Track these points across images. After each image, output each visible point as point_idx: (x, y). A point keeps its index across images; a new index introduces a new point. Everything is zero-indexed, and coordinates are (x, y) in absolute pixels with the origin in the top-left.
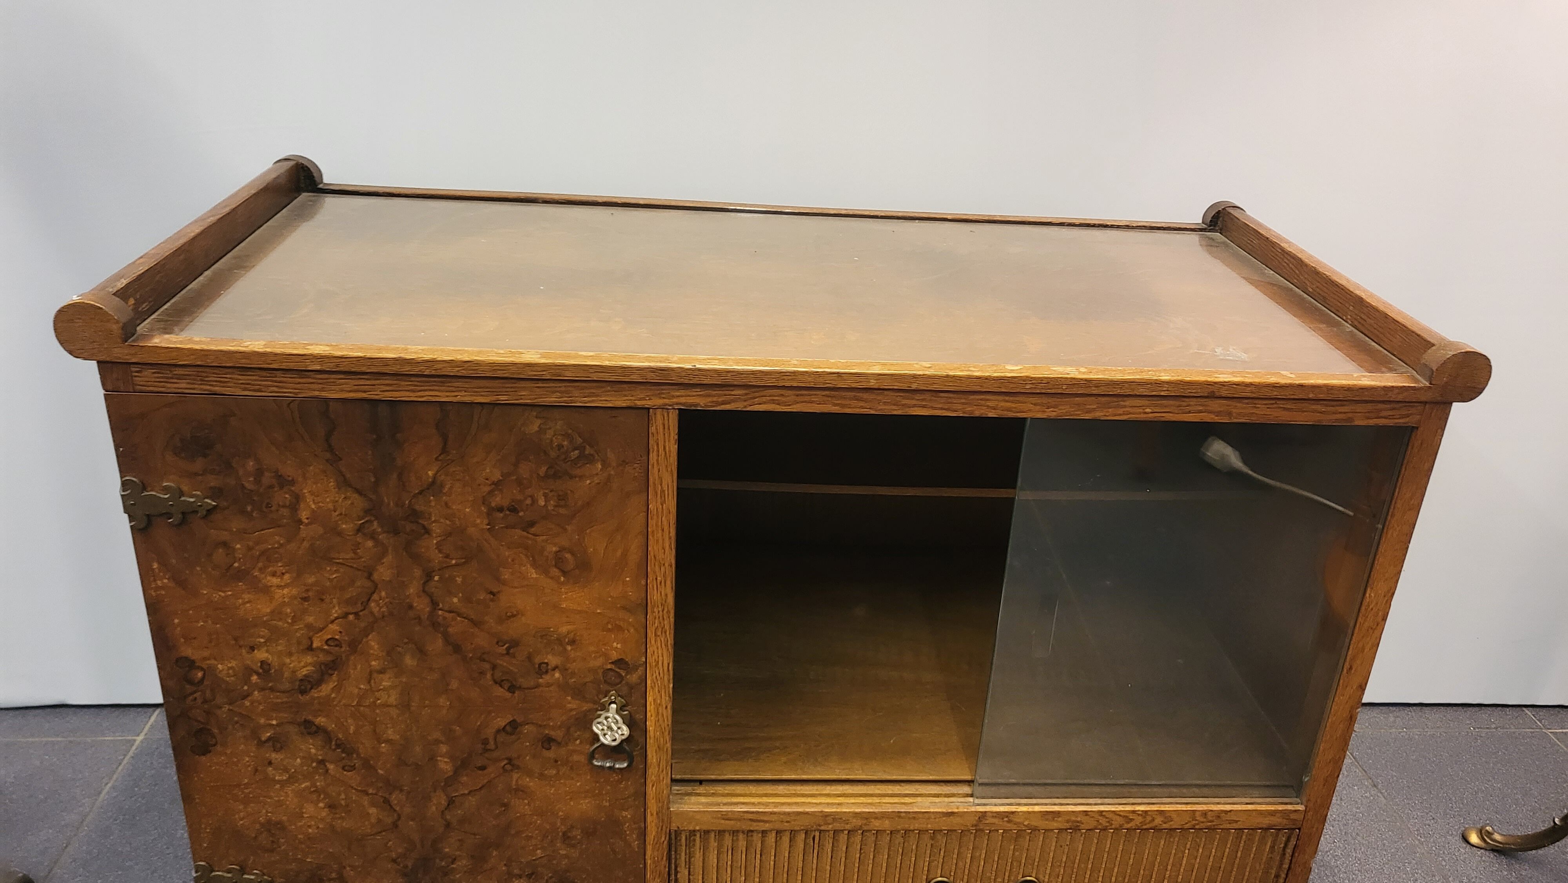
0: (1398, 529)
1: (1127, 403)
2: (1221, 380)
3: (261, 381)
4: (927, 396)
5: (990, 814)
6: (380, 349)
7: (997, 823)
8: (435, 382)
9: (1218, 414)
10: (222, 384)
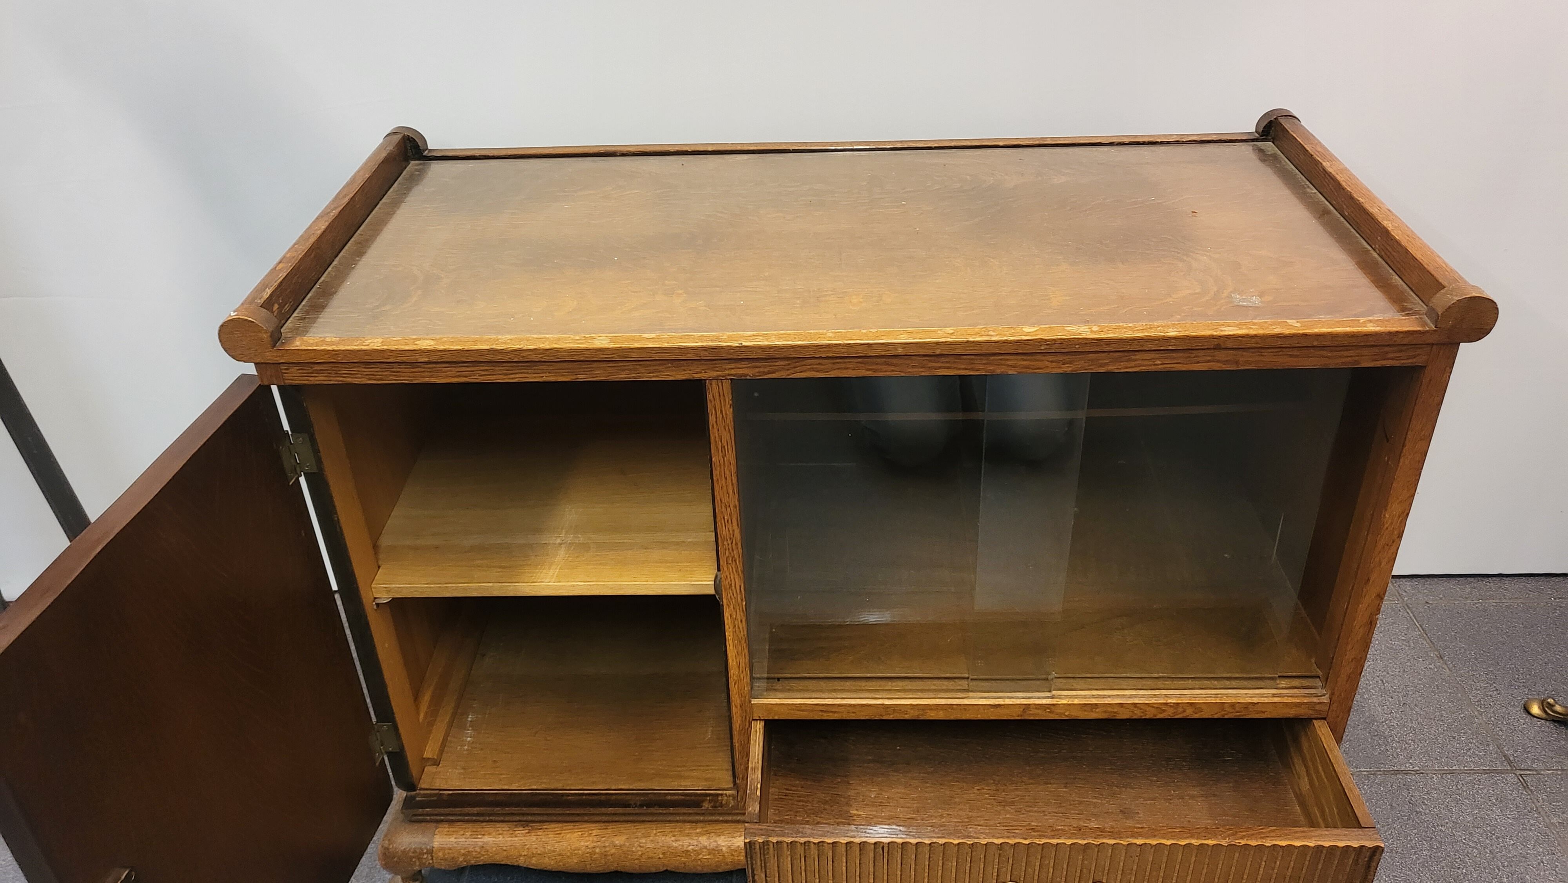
0: (1410, 457)
1: (1137, 357)
2: (1226, 333)
3: (382, 372)
4: (952, 359)
5: (1034, 707)
6: (475, 342)
7: (1040, 713)
8: (523, 366)
9: (1226, 362)
10: (352, 376)
